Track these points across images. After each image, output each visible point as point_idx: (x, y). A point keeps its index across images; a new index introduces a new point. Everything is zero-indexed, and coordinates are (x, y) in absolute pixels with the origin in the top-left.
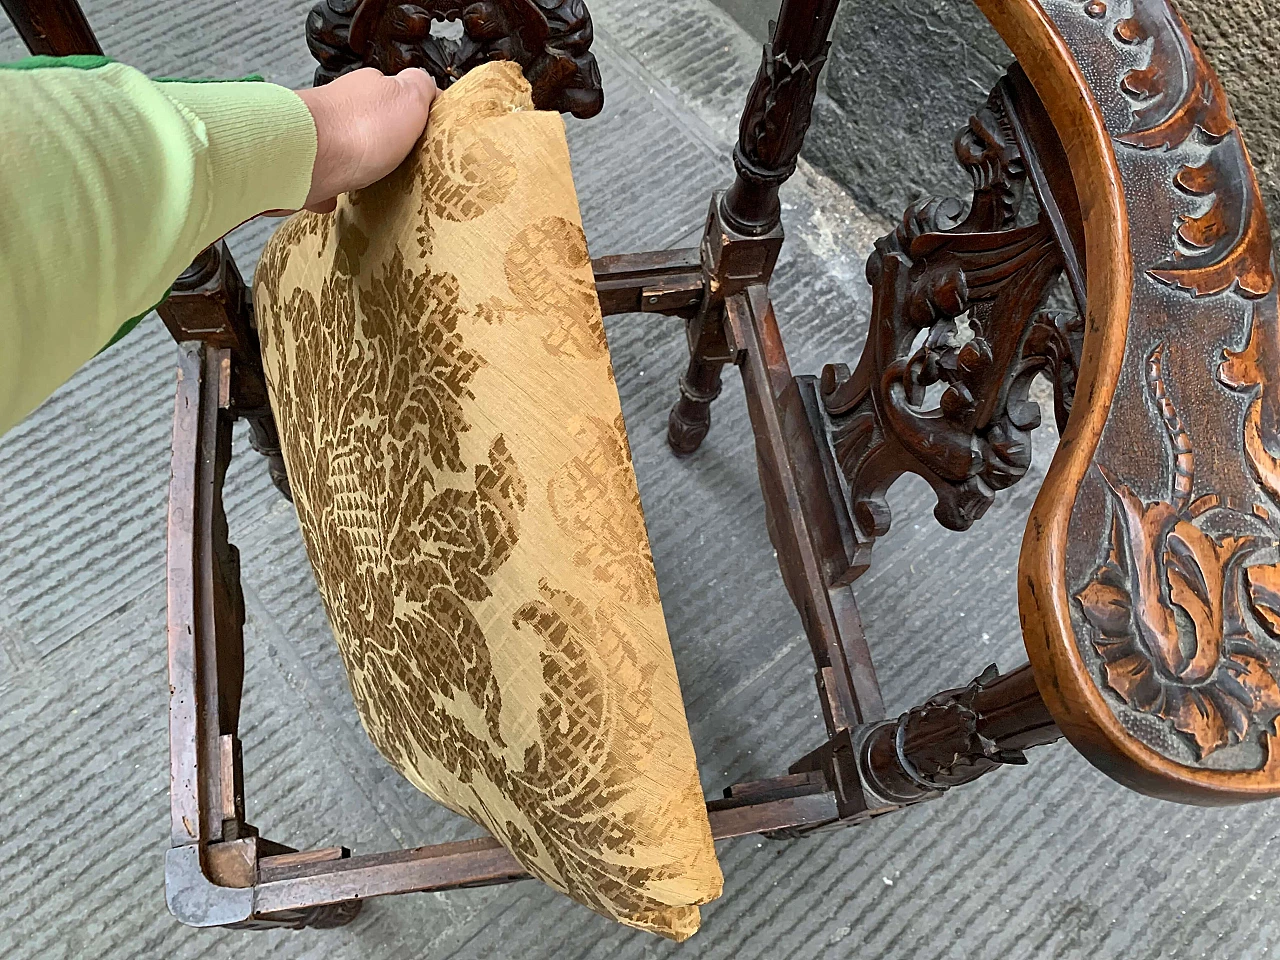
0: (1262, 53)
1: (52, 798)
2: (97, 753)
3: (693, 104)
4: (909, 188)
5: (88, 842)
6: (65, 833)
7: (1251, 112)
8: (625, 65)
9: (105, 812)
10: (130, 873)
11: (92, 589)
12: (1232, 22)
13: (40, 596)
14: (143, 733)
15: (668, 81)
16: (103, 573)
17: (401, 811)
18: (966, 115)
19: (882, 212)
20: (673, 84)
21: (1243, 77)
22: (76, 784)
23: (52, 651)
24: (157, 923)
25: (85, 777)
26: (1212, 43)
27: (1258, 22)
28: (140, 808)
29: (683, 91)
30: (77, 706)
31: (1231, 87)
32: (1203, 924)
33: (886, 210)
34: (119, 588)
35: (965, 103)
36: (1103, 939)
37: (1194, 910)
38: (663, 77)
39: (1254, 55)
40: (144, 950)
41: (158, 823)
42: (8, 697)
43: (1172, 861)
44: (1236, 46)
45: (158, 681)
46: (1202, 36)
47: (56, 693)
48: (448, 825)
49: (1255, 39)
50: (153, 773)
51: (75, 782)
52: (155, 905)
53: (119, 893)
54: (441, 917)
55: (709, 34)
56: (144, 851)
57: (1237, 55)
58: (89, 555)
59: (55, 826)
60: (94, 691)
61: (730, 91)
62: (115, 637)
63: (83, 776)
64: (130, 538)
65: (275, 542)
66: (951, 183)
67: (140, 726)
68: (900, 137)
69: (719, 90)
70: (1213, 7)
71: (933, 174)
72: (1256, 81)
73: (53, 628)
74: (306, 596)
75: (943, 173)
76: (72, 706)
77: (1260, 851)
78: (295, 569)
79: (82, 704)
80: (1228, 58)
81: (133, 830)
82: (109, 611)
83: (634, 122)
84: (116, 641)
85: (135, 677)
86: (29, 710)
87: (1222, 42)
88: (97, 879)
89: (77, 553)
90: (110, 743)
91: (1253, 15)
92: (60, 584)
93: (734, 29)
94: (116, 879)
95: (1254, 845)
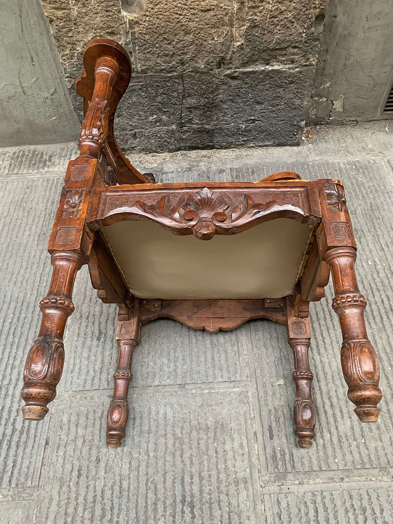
0: (193, 11)
1: (98, 512)
2: (95, 484)
3: (45, 170)
4: (131, 134)
5: (126, 506)
6: (116, 514)
7: (201, 28)
8: (12, 178)
9: (120, 493)
10: (151, 495)
11: (28, 451)
12: (180, 10)
13: (12, 473)
14: (102, 461)
15: (30, 171)
16: (26, 442)
17: (200, 385)
18: (132, 96)
19: (128, 149)
20: (33, 171)
21: (193, 21)
22: (100, 499)
23: (39, 480)
24: (177, 494)
25: (100, 493)
26: (180, 19)
27: (186, 5)
28: (129, 478)
29: (38, 170)
30: (69, 482)
31: (192, 26)
32: (372, 210)
33: (129, 148)
34: (37, 439)
35: (129, 93)
36: (363, 232)
37: (368, 210)
38: (27, 172)
39: (191, 14)
40: (183, 506)
41: (140, 473)
42: (42, 510)
43: (353, 206)
44: (185, 15)
45: (87, 444)
46: (176, 19)
47: (57, 488)
48: (216, 372)
49: (188, 9)
50: (120, 465)
51: (99, 498)
52: (170, 492)
53: (155, 504)
54: (244, 393)
55: (26, 153)
56: (146, 485)
57: (187, 17)
58: (14, 444)
59: (110, 516)
60: (69, 471)
61: (51, 160)
62: (55, 452)
63: (99, 493)
64: (22, 424)
65: (72, 373)
66: (142, 120)
67: (98, 460)
68: (117, 121)
69: (47, 162)
70: (173, 10)
71: (135, 122)
72: (197, 20)
73: (30, 474)
74: (101, 374)
75: (138, 119)
76: (68, 484)
77: (362, 188)
78: (88, 371)
79: (71, 479)
80: (186, 19)
81: (136, 485)
82: (43, 448)
83: (34, 187)
84: (57, 452)
85: (78, 452)
86: (54, 503)
87: (181, 17)
88: (143, 509)
89: (8, 449)
90: (95, 476)
91: (183, 4)
92: (15, 462)
93: (32, 147)
94: (149, 502)
95: (360, 189)
